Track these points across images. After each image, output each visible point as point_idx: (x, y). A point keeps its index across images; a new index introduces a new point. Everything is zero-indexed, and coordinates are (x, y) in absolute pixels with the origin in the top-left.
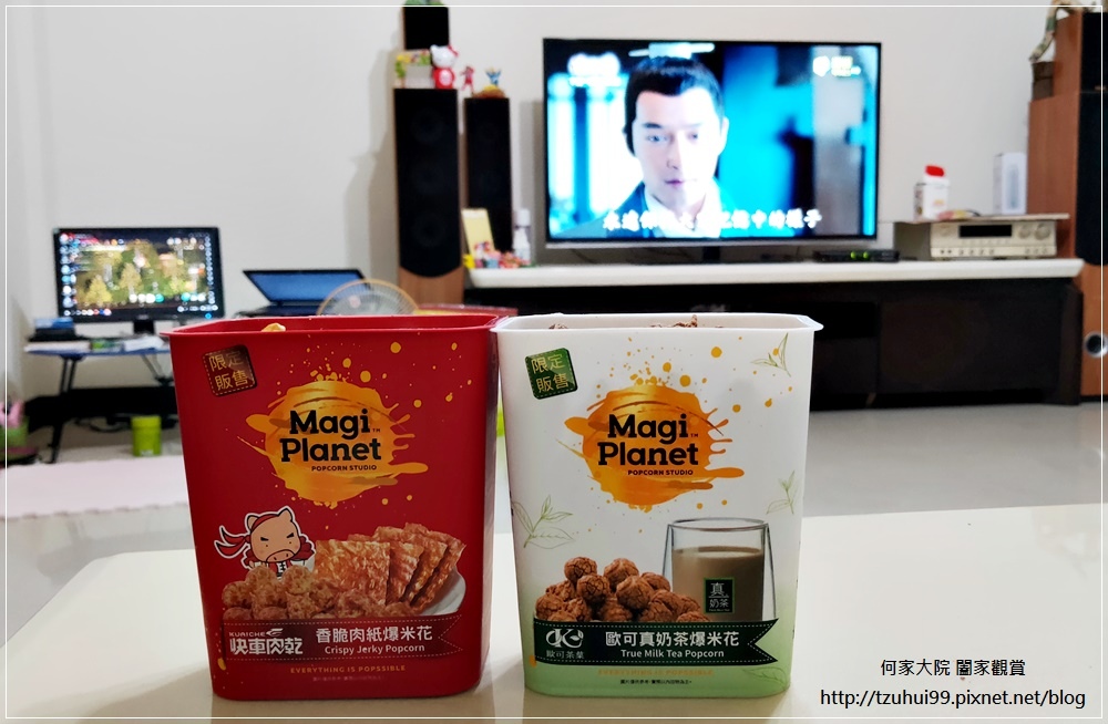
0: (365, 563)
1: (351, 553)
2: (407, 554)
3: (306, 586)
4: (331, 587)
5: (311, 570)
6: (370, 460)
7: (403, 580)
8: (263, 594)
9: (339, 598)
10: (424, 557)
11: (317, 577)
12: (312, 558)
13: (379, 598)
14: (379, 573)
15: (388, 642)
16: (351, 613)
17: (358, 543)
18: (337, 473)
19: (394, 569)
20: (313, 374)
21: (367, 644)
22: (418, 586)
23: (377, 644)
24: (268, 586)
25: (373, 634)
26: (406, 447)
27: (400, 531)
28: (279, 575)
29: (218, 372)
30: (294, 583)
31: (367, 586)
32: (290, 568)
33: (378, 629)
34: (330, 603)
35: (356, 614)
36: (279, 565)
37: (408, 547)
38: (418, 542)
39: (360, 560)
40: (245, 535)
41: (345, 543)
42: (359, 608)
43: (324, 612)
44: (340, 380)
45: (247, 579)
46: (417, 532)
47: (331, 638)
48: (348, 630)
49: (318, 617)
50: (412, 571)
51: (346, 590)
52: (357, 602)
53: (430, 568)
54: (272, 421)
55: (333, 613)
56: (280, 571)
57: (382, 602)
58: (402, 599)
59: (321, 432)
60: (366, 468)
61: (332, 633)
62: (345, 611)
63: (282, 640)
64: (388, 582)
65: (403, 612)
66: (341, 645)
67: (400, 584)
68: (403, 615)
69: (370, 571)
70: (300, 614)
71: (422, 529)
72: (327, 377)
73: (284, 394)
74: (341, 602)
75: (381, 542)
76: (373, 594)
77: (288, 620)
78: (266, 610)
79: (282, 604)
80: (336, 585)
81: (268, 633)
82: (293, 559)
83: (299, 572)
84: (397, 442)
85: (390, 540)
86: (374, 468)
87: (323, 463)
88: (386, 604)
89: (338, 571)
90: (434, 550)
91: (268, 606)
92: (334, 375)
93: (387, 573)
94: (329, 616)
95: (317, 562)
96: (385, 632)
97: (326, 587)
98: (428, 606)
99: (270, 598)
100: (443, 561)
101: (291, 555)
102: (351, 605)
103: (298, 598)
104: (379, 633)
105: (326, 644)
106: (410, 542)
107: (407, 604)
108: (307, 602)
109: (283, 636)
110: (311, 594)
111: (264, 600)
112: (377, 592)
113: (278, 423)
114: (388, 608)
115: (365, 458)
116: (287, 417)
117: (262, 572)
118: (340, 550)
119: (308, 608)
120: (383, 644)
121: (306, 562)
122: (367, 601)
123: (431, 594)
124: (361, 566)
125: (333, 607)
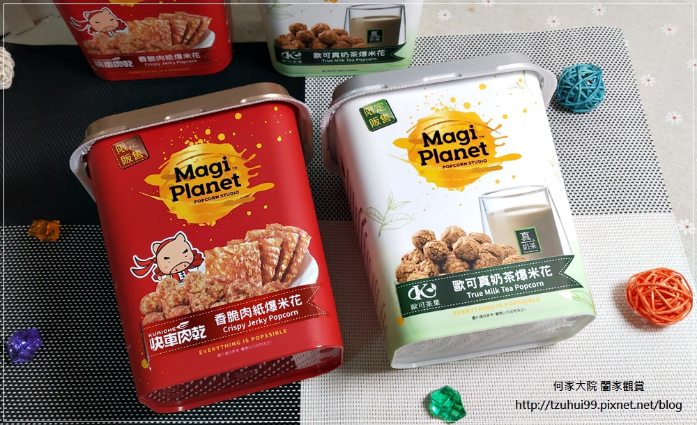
0: (242, 259)
1: (231, 254)
2: (271, 245)
3: (202, 285)
4: (220, 281)
5: (204, 272)
6: (234, 188)
7: (272, 264)
8: (171, 298)
9: (227, 288)
10: (284, 246)
11: (208, 277)
12: (204, 264)
13: (257, 282)
14: (254, 263)
15: (270, 313)
16: (238, 298)
17: (235, 246)
18: (212, 202)
19: (264, 259)
20: (186, 143)
21: (254, 318)
22: (284, 267)
23: (262, 317)
24: (173, 292)
25: (258, 310)
26: (257, 174)
27: (263, 231)
28: (180, 281)
29: (122, 154)
30: (192, 285)
31: (247, 275)
32: (189, 274)
33: (261, 305)
34: (222, 294)
35: (242, 298)
36: (179, 274)
37: (270, 241)
38: (277, 235)
39: (238, 257)
40: (152, 258)
41: (225, 248)
42: (244, 292)
43: (218, 301)
44: (204, 143)
45: (158, 290)
46: (276, 229)
47: (227, 319)
48: (238, 311)
49: (214, 306)
50: (277, 257)
51: (232, 281)
52: (241, 288)
53: (290, 252)
54: (162, 177)
55: (225, 301)
56: (181, 278)
57: (260, 284)
58: (274, 279)
59: (197, 177)
60: (231, 194)
61: (226, 316)
62: (233, 297)
63: (189, 330)
64: (262, 269)
65: (277, 288)
66: (235, 323)
67: (271, 268)
68: (277, 290)
69: (248, 264)
70: (201, 308)
71: (278, 226)
72: (196, 143)
73: (168, 158)
74: (229, 291)
75: (251, 241)
76: (252, 280)
77: (192, 314)
78: (173, 310)
79: (186, 303)
80: (224, 279)
81: (178, 327)
82: (189, 267)
83: (195, 276)
84: (250, 173)
85: (258, 238)
86: (237, 192)
87: (202, 197)
88: (263, 284)
89: (223, 268)
90: (290, 239)
91: (176, 306)
92: (200, 141)
93: (260, 262)
94: (222, 303)
95: (208, 266)
96: (266, 306)
97: (216, 283)
98: (294, 280)
99: (176, 300)
100: (297, 246)
101: (188, 265)
102: (237, 291)
103: (197, 295)
104: (262, 308)
105: (224, 325)
106: (271, 237)
107: (278, 281)
108: (204, 296)
109: (190, 327)
110: (207, 290)
111: (172, 303)
112: (255, 277)
113: (168, 177)
114: (265, 287)
115: (230, 187)
116: (173, 172)
117: (167, 282)
118: (224, 254)
119: (206, 301)
120: (266, 316)
121: (200, 267)
122: (249, 286)
123: (295, 270)
124: (240, 261)
125: (224, 296)
